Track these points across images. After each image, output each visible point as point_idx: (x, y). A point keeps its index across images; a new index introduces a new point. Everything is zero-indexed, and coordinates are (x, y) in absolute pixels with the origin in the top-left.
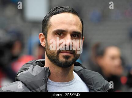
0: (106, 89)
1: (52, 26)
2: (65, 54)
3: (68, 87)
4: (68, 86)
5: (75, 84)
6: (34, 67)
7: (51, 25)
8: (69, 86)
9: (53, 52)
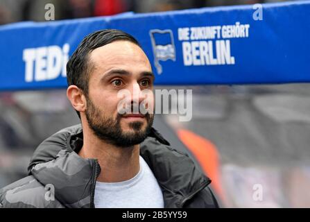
0: (195, 190)
1: (96, 69)
2: (132, 120)
3: (127, 190)
4: (127, 188)
5: (141, 182)
6: (67, 156)
7: (94, 67)
8: (130, 189)
9: (107, 119)
